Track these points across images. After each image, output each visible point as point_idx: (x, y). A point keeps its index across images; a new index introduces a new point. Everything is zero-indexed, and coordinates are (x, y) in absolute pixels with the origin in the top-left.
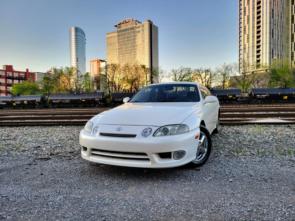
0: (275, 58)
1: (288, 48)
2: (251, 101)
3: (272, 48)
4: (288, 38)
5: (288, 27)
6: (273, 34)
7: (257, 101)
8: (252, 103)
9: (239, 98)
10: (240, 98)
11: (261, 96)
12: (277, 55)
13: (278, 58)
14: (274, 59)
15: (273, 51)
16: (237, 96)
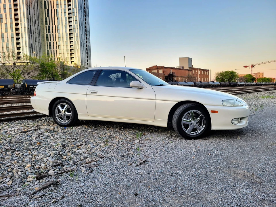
0: (34, 52)
1: (44, 45)
2: (24, 92)
3: (31, 43)
4: (44, 37)
5: (43, 27)
6: (31, 30)
7: (30, 91)
8: (26, 93)
9: (11, 88)
10: (13, 89)
11: (34, 87)
12: (36, 50)
13: (37, 53)
14: (34, 54)
15: (32, 46)
16: (9, 86)
